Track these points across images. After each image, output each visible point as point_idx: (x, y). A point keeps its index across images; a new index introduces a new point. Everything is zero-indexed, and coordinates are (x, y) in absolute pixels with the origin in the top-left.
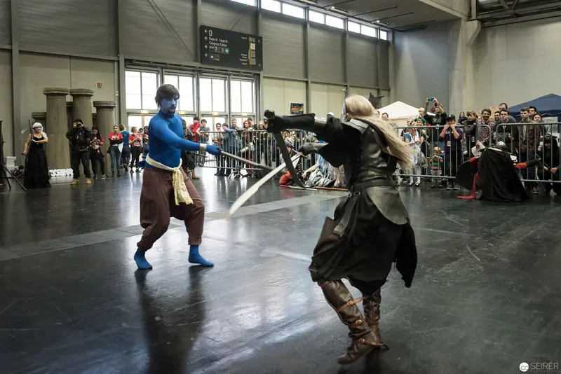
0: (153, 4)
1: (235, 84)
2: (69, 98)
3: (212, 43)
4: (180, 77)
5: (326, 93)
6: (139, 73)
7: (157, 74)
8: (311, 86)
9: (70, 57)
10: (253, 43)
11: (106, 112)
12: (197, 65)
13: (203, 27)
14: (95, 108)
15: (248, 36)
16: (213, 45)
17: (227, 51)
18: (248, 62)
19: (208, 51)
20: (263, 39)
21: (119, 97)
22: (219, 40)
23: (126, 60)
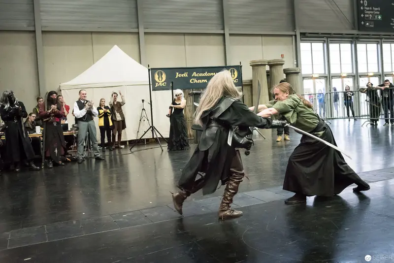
3: (367, 12)
4: (341, 44)
6: (310, 44)
7: (324, 43)
9: (262, 35)
11: (294, 77)
12: (355, 32)
14: (285, 75)
16: (368, 14)
17: (380, 17)
19: (364, 19)
21: (297, 64)
22: (372, 8)
23: (301, 33)
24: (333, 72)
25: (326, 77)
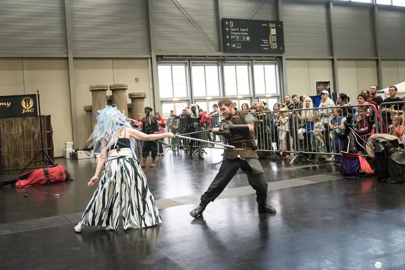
0: (179, 6)
1: (258, 68)
2: (109, 93)
3: (233, 33)
4: (206, 67)
5: (355, 69)
6: (170, 67)
7: (186, 65)
8: (337, 63)
9: (113, 59)
10: (273, 28)
11: (139, 102)
12: (221, 54)
13: (224, 20)
14: (130, 99)
15: (268, 22)
16: (234, 35)
17: (248, 39)
18: (269, 47)
19: (230, 41)
20: (284, 23)
21: (153, 88)
22: (239, 30)
23: (157, 56)
24: (196, 94)
25: (189, 100)
